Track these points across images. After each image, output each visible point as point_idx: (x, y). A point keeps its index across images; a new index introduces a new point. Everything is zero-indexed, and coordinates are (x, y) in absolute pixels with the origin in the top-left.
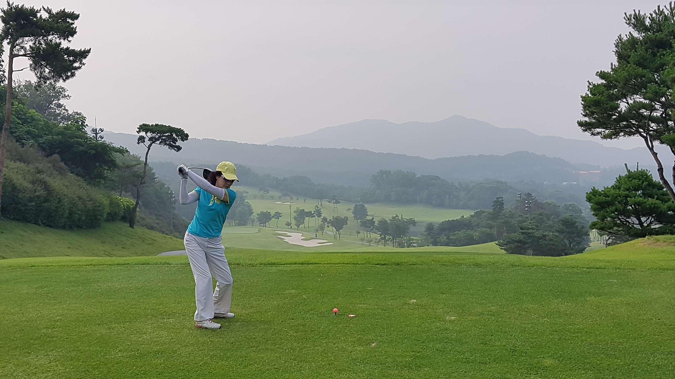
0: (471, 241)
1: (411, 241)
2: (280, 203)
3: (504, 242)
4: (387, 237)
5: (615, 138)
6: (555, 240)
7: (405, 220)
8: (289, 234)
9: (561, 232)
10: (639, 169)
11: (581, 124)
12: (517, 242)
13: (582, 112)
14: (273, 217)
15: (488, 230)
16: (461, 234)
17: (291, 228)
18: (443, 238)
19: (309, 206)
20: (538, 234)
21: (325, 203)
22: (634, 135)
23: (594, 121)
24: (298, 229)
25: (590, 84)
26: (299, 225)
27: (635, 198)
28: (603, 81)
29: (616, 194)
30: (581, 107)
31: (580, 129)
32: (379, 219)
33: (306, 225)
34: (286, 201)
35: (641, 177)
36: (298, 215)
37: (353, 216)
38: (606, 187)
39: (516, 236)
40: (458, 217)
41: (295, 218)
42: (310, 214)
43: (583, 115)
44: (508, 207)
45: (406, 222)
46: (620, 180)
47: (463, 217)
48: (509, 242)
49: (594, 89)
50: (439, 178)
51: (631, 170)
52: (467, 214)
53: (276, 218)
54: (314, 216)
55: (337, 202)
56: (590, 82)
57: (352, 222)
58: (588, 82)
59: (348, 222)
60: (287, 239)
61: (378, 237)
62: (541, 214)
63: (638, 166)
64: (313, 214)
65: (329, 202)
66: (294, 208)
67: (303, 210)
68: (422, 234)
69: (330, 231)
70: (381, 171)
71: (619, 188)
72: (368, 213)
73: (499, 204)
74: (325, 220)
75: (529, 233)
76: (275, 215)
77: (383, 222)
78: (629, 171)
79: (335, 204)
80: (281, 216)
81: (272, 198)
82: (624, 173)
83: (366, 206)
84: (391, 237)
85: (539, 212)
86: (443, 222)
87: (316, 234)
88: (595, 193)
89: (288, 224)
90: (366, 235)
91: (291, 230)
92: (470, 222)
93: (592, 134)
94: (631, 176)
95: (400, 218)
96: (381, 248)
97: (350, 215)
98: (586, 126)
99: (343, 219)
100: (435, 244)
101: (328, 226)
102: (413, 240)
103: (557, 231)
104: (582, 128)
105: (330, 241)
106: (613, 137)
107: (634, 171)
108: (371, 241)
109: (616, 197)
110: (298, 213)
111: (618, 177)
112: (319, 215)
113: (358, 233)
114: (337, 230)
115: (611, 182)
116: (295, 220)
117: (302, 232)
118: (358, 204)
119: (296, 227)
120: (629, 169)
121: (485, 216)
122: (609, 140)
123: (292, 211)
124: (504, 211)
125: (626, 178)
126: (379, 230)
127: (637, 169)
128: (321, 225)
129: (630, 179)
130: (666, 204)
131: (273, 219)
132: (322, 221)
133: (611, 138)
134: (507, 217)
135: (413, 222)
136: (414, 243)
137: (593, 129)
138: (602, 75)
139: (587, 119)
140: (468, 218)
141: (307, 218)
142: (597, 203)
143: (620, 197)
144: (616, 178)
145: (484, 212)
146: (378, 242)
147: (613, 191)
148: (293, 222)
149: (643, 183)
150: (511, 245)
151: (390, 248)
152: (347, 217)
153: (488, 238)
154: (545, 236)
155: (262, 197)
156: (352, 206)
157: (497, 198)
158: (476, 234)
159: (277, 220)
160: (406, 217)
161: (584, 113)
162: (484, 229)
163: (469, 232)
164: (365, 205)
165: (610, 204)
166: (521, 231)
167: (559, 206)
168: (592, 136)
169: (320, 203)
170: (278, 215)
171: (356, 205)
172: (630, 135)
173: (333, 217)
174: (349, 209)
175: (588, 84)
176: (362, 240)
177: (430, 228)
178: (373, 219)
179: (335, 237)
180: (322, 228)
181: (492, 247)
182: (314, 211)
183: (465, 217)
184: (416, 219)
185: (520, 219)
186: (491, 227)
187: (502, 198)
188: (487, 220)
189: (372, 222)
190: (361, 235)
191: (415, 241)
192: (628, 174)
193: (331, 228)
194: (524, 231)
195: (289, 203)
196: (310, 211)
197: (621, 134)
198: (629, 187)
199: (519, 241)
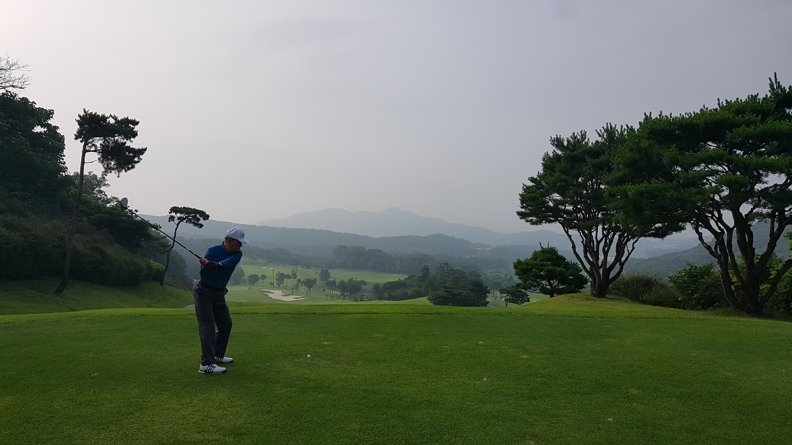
0: (406, 297)
1: (363, 297)
2: (265, 268)
3: (434, 298)
4: (346, 294)
5: (539, 224)
6: (468, 296)
7: (359, 281)
8: (272, 291)
9: (472, 290)
10: (549, 247)
11: (519, 213)
12: (442, 297)
13: (520, 205)
14: (260, 278)
15: (418, 289)
16: (399, 292)
17: (274, 287)
18: (386, 295)
19: (287, 270)
20: (456, 291)
21: (299, 268)
22: (552, 222)
23: (528, 211)
24: (279, 288)
25: (524, 185)
26: (280, 284)
27: (548, 267)
28: (533, 184)
29: (534, 264)
30: (519, 202)
31: (518, 217)
32: (340, 280)
33: (285, 285)
34: (270, 266)
35: (551, 252)
36: (279, 277)
37: (320, 278)
38: (526, 259)
39: (441, 292)
40: (397, 280)
41: (276, 279)
42: (288, 277)
43: (521, 207)
44: (432, 272)
45: (359, 283)
46: (535, 253)
47: (400, 279)
48: (437, 298)
49: (527, 189)
50: (382, 251)
51: (544, 247)
52: (403, 277)
53: (262, 279)
54: (292, 278)
55: (308, 268)
56: (525, 184)
57: (319, 283)
58: (523, 184)
59: (316, 282)
60: (270, 295)
61: (339, 294)
62: (456, 278)
63: (548, 245)
64: (291, 276)
65: (303, 267)
66: (276, 272)
67: (283, 273)
68: (371, 292)
69: (303, 289)
70: (340, 245)
71: (536, 260)
72: (331, 276)
73: (426, 270)
74: (299, 281)
75: (450, 291)
76: (261, 277)
77: (342, 283)
78: (542, 248)
79: (307, 269)
80: (266, 278)
81: (260, 264)
82: (539, 249)
83: (330, 271)
84: (348, 294)
85: (455, 276)
86: (386, 283)
87: (293, 291)
88: (519, 262)
89: (272, 284)
90: (329, 292)
91: (273, 288)
92: (405, 283)
93: (526, 221)
94: (544, 251)
95: (355, 280)
96: (341, 302)
97: (318, 277)
98: (522, 215)
99: (313, 280)
100: (380, 299)
101: (302, 286)
102: (364, 296)
103: (470, 290)
104: (520, 216)
105: (303, 297)
106: (538, 223)
107: (546, 248)
108: (333, 296)
109: (535, 266)
110: (279, 276)
111: (534, 251)
112: (295, 277)
113: (324, 290)
114: (309, 289)
115: (529, 256)
116: (277, 280)
117: (282, 290)
118: (324, 269)
119: (277, 286)
120: (542, 246)
121: (415, 279)
122: (535, 225)
123: (275, 274)
124: (429, 276)
125: (541, 252)
126: (339, 288)
127: (548, 247)
128: (296, 285)
129: (544, 253)
130: (570, 271)
131: (260, 280)
132: (297, 282)
133: (537, 224)
134: (431, 280)
135: (365, 283)
136: (365, 298)
137: (527, 218)
138: (532, 180)
139: (523, 210)
140: (404, 280)
141: (286, 280)
142: (521, 270)
143: (537, 265)
144: (533, 252)
145: (415, 276)
146: (338, 298)
147: (532, 262)
148: (275, 282)
149: (552, 256)
150: (438, 300)
151: (347, 302)
152: (316, 279)
153: (420, 295)
154: (461, 293)
155: (252, 264)
156: (319, 271)
157: (425, 266)
158: (410, 292)
159: (263, 280)
160: (359, 279)
161: (521, 206)
162: (415, 288)
163: (405, 290)
164: (328, 270)
165: (529, 270)
166: (444, 289)
167: (466, 272)
168: (527, 222)
169: (295, 269)
170: (264, 277)
171: (322, 270)
172: (549, 223)
173: (306, 278)
174: (317, 273)
175: (523, 186)
176: (327, 296)
177: (377, 287)
178: (335, 280)
179: (307, 294)
180: (297, 287)
181: (424, 301)
182: (292, 274)
183: (401, 279)
184: (367, 281)
185: (441, 281)
186: (420, 287)
187: (428, 266)
188: (417, 282)
189: (334, 282)
190: (326, 292)
191: (365, 297)
192: (541, 250)
193: (304, 287)
194: (446, 290)
195: (272, 268)
196: (288, 274)
197: (543, 222)
198: (544, 259)
199: (443, 297)
